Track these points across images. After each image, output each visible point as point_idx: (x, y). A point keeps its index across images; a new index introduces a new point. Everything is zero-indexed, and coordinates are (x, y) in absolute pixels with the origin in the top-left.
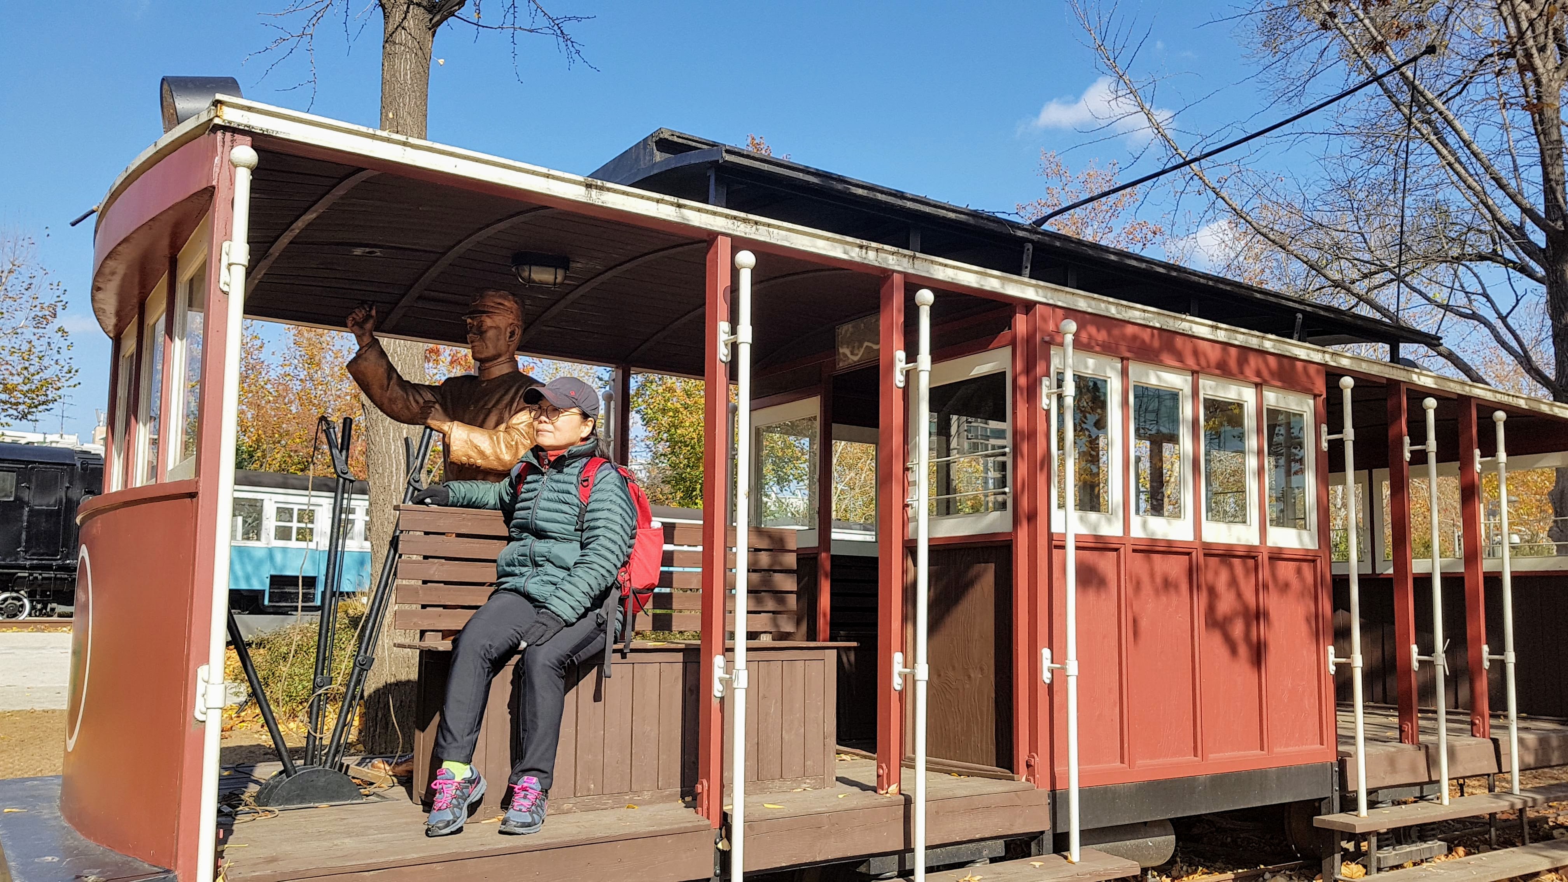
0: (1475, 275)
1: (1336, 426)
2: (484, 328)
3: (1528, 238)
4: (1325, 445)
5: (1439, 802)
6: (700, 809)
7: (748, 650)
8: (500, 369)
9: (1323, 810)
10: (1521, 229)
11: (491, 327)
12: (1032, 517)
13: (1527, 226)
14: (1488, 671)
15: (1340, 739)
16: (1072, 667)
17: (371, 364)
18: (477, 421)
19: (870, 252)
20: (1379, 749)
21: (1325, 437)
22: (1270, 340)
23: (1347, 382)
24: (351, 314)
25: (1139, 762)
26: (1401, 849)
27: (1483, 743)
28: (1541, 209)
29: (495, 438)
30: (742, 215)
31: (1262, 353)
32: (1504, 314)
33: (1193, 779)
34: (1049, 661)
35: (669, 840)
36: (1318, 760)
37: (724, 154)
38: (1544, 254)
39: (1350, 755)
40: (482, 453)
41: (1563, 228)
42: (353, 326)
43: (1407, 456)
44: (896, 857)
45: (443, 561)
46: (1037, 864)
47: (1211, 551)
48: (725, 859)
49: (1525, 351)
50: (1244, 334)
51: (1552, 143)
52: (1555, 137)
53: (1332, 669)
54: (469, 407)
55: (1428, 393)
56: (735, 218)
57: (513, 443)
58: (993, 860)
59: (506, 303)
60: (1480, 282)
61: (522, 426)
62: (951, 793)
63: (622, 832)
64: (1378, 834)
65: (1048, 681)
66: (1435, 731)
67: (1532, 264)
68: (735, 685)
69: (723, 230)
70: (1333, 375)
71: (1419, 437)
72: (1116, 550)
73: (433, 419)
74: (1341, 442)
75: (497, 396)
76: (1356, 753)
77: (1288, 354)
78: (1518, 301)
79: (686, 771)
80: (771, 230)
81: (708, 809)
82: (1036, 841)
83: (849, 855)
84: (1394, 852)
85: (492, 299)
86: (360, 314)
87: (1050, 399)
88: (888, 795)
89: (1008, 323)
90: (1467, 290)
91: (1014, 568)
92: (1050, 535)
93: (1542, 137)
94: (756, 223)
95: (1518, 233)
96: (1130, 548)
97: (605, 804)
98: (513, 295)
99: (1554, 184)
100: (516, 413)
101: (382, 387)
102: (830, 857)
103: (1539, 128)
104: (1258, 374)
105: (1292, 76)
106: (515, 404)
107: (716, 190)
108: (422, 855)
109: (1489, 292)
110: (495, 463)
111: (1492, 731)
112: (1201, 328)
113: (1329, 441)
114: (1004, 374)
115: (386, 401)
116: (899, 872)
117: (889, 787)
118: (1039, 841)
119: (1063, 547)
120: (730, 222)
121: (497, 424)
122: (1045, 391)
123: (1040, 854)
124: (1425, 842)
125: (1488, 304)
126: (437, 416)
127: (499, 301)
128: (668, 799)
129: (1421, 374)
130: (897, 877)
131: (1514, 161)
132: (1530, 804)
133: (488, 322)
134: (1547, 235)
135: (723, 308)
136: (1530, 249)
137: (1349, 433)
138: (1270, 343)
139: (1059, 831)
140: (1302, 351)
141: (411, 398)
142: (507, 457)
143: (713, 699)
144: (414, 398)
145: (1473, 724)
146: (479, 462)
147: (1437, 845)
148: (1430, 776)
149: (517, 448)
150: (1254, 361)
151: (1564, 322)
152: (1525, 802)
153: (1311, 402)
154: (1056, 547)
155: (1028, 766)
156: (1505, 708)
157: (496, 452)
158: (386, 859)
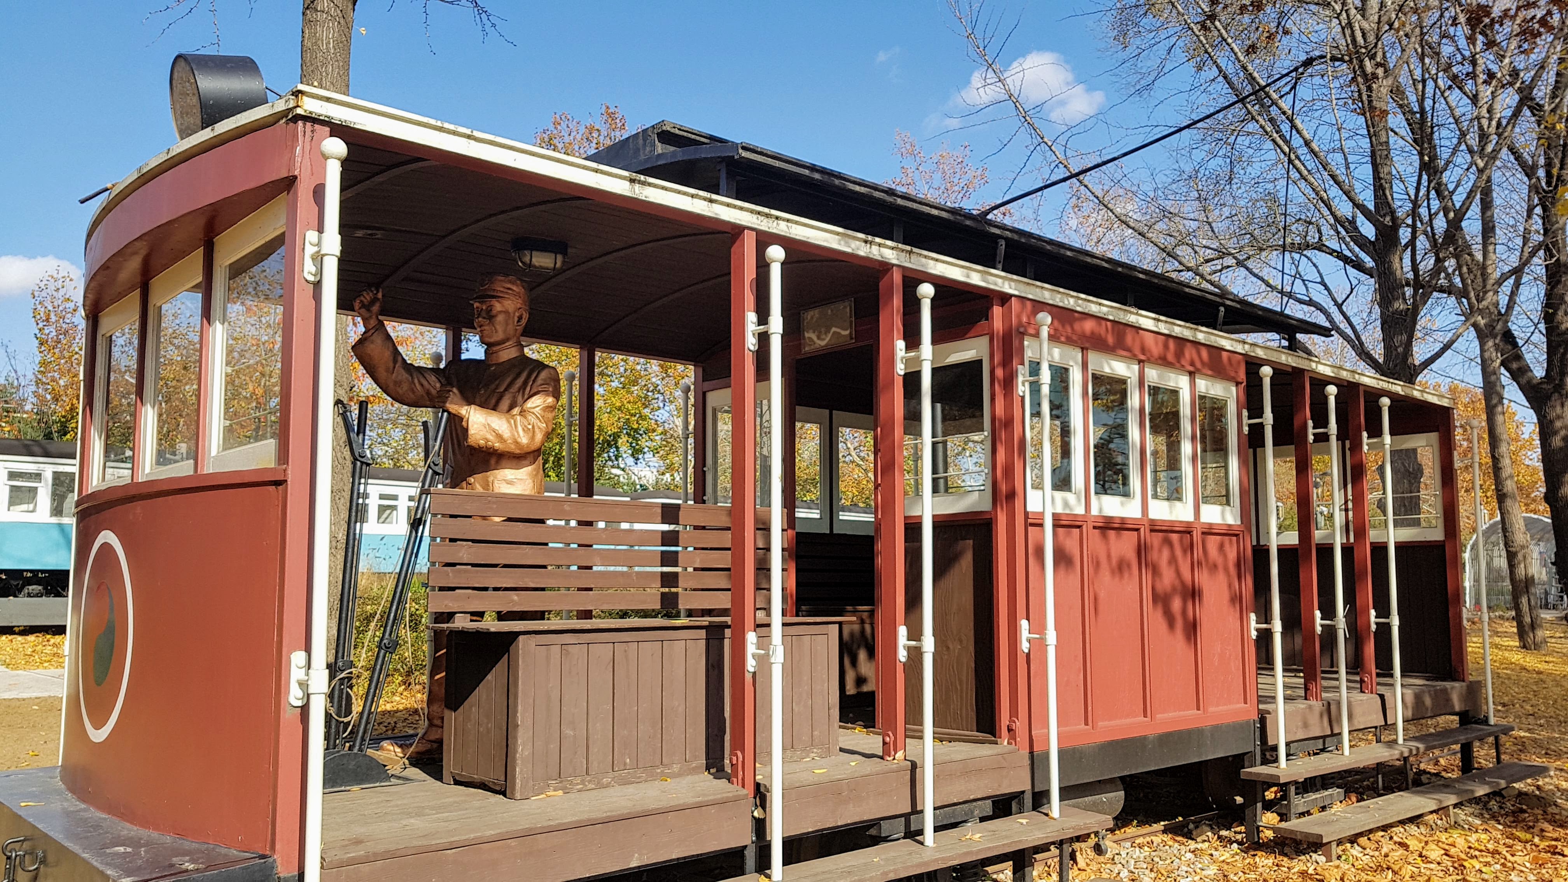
0: (1314, 265)
1: (1256, 410)
2: (494, 312)
3: (1359, 232)
4: (1246, 429)
5: (1340, 752)
6: (735, 780)
7: (784, 625)
8: (507, 354)
9: (1246, 764)
10: (1353, 222)
11: (500, 312)
12: (1011, 496)
13: (1358, 219)
14: (1375, 633)
15: (1261, 699)
16: (1051, 637)
17: (376, 348)
18: (491, 404)
19: (873, 247)
20: (1292, 706)
21: (1246, 421)
22: (1201, 331)
23: (1266, 371)
24: (359, 296)
25: (1100, 724)
26: (1309, 797)
27: (1372, 698)
28: (1371, 206)
29: (512, 422)
30: (766, 210)
31: (1196, 344)
32: (1340, 302)
33: (1144, 738)
34: (1027, 631)
35: (713, 810)
36: (1243, 718)
37: (740, 151)
38: (1374, 246)
39: (1269, 713)
40: (499, 437)
41: (1390, 224)
42: (360, 308)
43: (1311, 438)
44: (903, 819)
45: (470, 543)
46: (1024, 821)
47: (1155, 527)
48: (760, 827)
49: (1358, 337)
50: (1180, 326)
51: (1381, 144)
52: (1384, 139)
53: (1254, 634)
54: (479, 390)
55: (1327, 381)
56: (759, 213)
57: (530, 427)
58: (983, 819)
59: (514, 288)
60: (1319, 271)
61: (537, 409)
62: (948, 757)
63: (672, 804)
64: (1296, 782)
65: (1026, 651)
66: (1337, 688)
67: (1363, 255)
68: (772, 660)
69: (750, 225)
70: (1253, 365)
71: (1321, 420)
72: (1079, 527)
73: (451, 403)
74: (1261, 426)
75: (508, 380)
76: (1276, 711)
77: (1216, 345)
78: (1352, 290)
79: (710, 743)
80: (790, 224)
81: (743, 779)
82: (1016, 800)
83: (865, 818)
84: (1303, 800)
85: (501, 284)
86: (367, 297)
87: (1024, 385)
88: (895, 761)
89: (986, 315)
90: (1305, 278)
91: (994, 545)
92: (1026, 514)
93: (1374, 139)
94: (777, 218)
95: (1351, 225)
96: (1091, 525)
97: (639, 777)
98: (521, 280)
99: (1383, 181)
100: (528, 398)
101: (387, 370)
102: (849, 822)
103: (1372, 130)
104: (1192, 364)
105: (1143, 71)
106: (528, 388)
107: (728, 184)
108: (499, 831)
109: (1326, 281)
110: (513, 446)
111: (1378, 687)
112: (1146, 320)
113: (1250, 425)
114: (980, 362)
115: (391, 385)
116: (905, 833)
117: (895, 753)
118: (1020, 800)
119: (1041, 525)
120: (755, 216)
121: (511, 408)
122: (1020, 379)
123: (1020, 812)
124: (1327, 789)
125: (1326, 292)
126: (455, 399)
127: (509, 286)
128: (694, 771)
129: (1319, 362)
130: (904, 838)
131: (1346, 159)
132: (1414, 752)
133: (498, 307)
134: (1377, 229)
135: (749, 299)
136: (1361, 241)
137: (1268, 417)
138: (1203, 334)
139: (1036, 790)
140: (1226, 341)
141: (416, 381)
142: (524, 440)
143: (747, 674)
144: (419, 381)
145: (1362, 681)
146: (497, 445)
147: (1336, 792)
148: (1332, 730)
149: (534, 432)
150: (1189, 352)
151: (1391, 309)
152: (1411, 750)
153: (1234, 389)
154: (1032, 525)
155: (1010, 730)
156: (1391, 667)
157: (513, 435)
158: (467, 837)
